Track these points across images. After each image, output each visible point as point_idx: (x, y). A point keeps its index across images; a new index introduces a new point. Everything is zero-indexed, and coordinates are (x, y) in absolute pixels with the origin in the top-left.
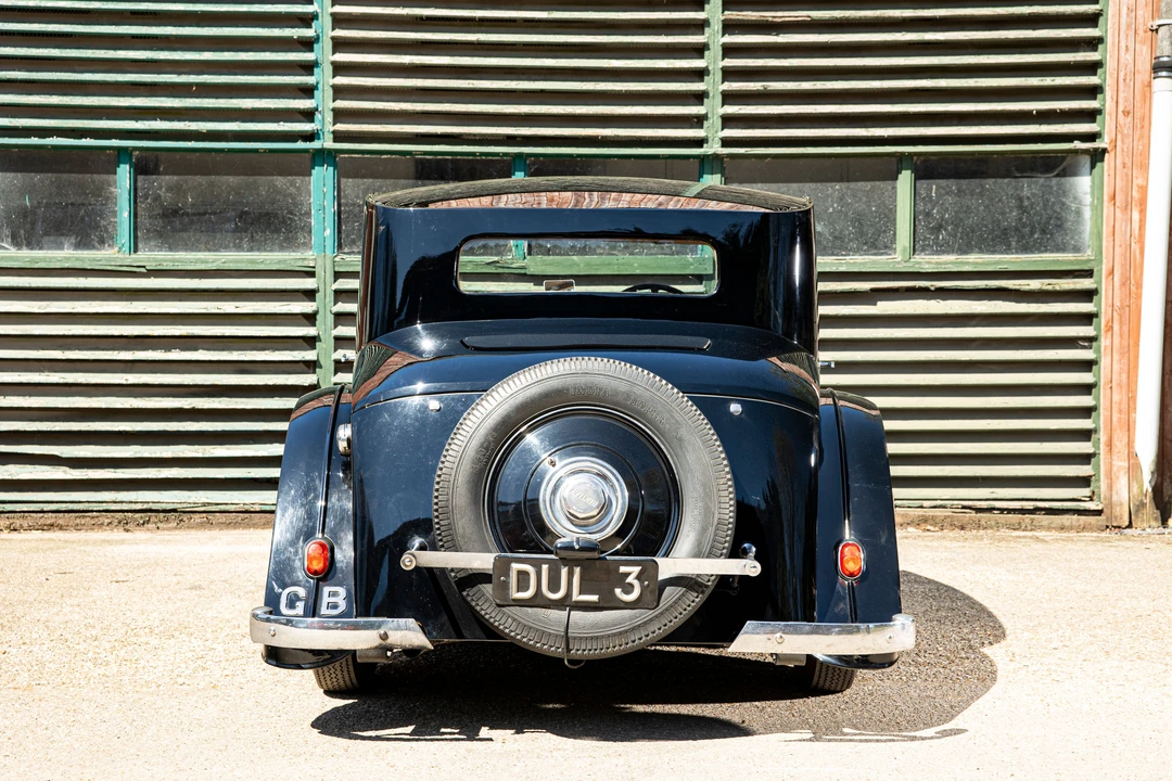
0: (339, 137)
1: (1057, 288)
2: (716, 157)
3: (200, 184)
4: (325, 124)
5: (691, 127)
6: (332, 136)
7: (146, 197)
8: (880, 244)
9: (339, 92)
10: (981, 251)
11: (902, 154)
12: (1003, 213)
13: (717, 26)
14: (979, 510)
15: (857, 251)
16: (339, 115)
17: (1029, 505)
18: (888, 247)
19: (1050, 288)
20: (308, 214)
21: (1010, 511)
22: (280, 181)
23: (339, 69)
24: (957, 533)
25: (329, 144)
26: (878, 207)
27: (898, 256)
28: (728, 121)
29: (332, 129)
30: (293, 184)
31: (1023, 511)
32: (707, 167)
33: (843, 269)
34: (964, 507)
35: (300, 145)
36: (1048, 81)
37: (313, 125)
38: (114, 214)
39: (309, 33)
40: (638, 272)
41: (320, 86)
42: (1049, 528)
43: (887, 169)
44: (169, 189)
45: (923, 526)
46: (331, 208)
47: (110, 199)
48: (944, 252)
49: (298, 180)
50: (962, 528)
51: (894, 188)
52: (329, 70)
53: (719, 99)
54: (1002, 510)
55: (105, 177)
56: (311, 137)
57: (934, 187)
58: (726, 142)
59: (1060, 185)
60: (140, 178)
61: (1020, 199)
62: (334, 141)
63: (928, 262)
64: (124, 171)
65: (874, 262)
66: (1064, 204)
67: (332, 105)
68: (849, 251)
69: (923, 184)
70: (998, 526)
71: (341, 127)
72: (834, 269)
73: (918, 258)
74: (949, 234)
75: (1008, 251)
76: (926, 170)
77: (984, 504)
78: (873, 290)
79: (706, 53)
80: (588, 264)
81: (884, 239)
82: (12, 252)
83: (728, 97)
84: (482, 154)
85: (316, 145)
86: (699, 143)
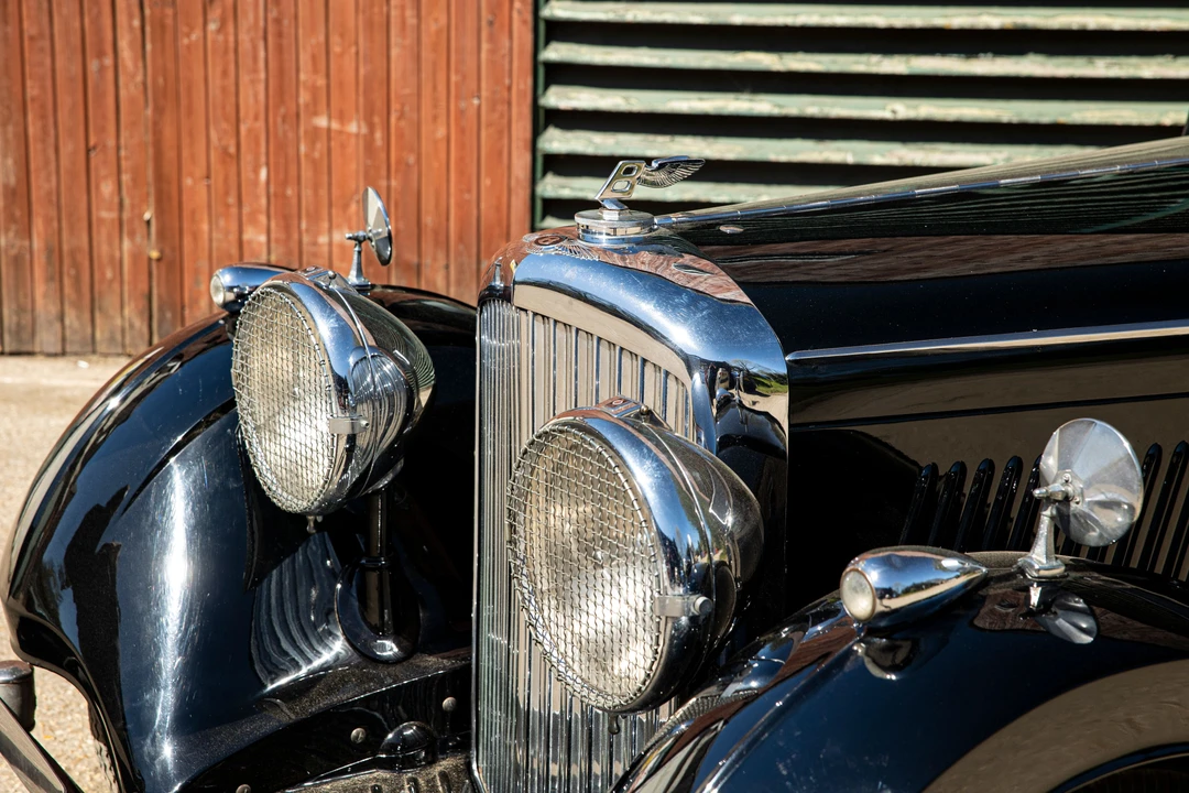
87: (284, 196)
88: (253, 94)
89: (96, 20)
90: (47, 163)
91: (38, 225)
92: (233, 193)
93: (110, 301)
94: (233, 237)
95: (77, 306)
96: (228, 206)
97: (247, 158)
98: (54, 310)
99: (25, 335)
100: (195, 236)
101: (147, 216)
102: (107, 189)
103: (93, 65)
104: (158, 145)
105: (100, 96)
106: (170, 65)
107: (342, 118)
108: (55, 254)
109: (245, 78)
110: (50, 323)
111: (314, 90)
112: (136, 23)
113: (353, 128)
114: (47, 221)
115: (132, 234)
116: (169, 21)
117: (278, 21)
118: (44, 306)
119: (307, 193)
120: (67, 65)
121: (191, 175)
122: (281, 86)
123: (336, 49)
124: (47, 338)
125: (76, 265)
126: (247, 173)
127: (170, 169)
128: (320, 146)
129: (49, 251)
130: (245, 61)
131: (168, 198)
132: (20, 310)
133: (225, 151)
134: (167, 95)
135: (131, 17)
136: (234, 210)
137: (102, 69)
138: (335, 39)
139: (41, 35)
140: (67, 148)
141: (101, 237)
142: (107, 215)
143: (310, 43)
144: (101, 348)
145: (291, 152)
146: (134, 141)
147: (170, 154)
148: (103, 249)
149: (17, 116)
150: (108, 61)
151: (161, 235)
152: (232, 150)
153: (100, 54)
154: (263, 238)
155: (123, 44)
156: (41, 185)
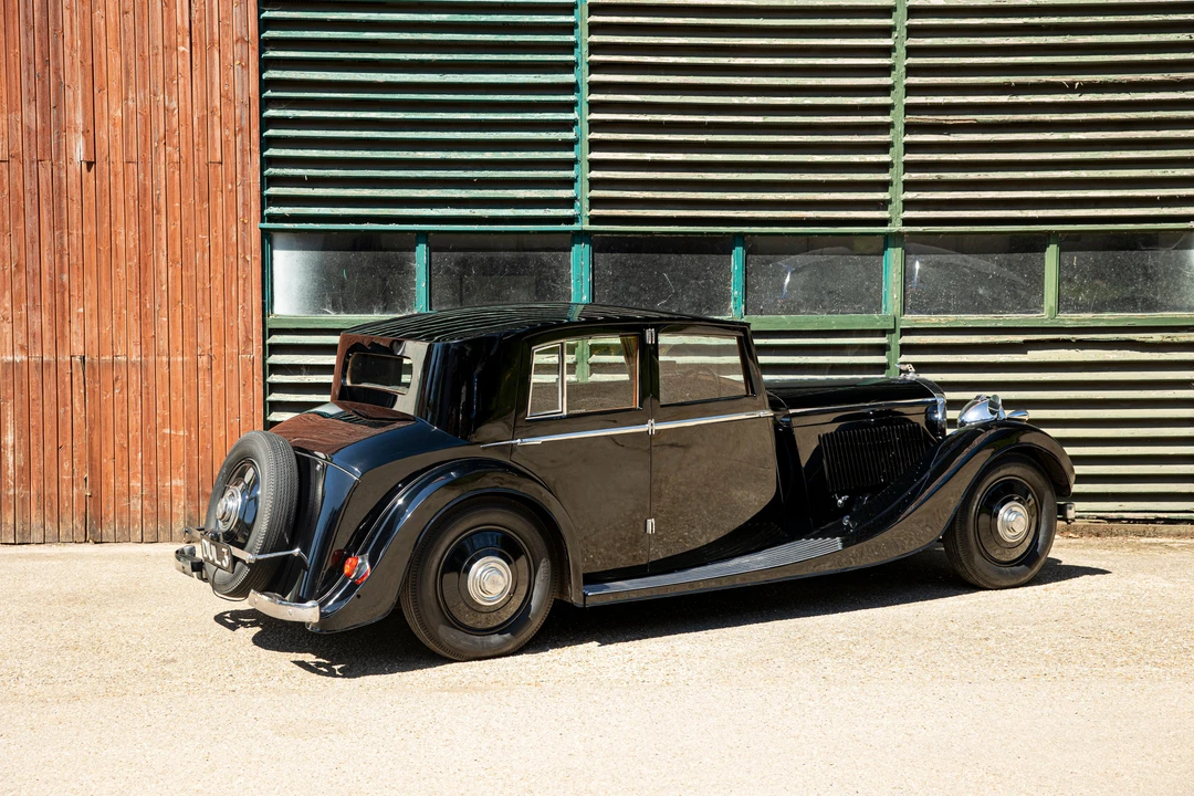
0: (594, 220)
1: (1175, 340)
2: (899, 234)
3: (482, 259)
4: (583, 210)
5: (878, 209)
6: (588, 220)
7: (439, 269)
8: (1031, 305)
9: (594, 184)
10: (1113, 311)
11: (1051, 231)
12: (1131, 280)
13: (900, 128)
14: (1111, 520)
15: (1011, 310)
16: (594, 202)
17: (1151, 516)
18: (1038, 307)
19: (1169, 340)
20: (569, 282)
21: (1135, 521)
22: (545, 256)
23: (594, 165)
24: (1093, 540)
25: (587, 227)
26: (1030, 274)
27: (1045, 315)
28: (908, 205)
29: (589, 214)
30: (556, 258)
31: (1146, 521)
32: (891, 242)
33: (1000, 325)
34: (1098, 518)
35: (563, 227)
36: (1170, 173)
37: (573, 210)
38: (414, 284)
39: (570, 136)
40: (835, 328)
41: (579, 179)
42: (1168, 535)
43: (1036, 244)
44: (457, 264)
45: (1066, 534)
46: (587, 278)
47: (411, 272)
48: (1082, 311)
49: (561, 254)
50: (1098, 535)
51: (1043, 259)
52: (586, 166)
53: (901, 187)
54: (1129, 520)
55: (405, 254)
56: (571, 220)
57: (1075, 259)
58: (906, 222)
59: (1178, 257)
60: (434, 254)
61: (1145, 268)
62: (590, 224)
63: (1069, 319)
64: (421, 251)
65: (1026, 320)
66: (1180, 272)
67: (589, 195)
68: (1006, 310)
69: (1066, 255)
70: (1126, 534)
71: (596, 212)
72: (993, 325)
73: (1062, 316)
74: (1087, 296)
75: (1135, 310)
76: (1069, 243)
77: (1114, 515)
78: (1025, 342)
79: (891, 149)
80: (793, 323)
81: (1034, 300)
82: (333, 315)
83: (909, 186)
84: (708, 233)
85: (576, 227)
86: (884, 222)
87: (149, 465)
88: (135, 421)
89: (64, 391)
90: (39, 454)
91: (34, 483)
92: (126, 465)
93: (67, 517)
94: (126, 485)
95: (51, 520)
96: (123, 471)
97: (132, 449)
98: (40, 522)
99: (26, 535)
100: (107, 485)
101: (87, 475)
102: (66, 466)
103: (61, 411)
104: (91, 444)
105: (64, 424)
106: (97, 409)
107: (176, 429)
108: (42, 496)
109: (131, 414)
110: (38, 529)
111: (164, 417)
112: (82, 391)
113: (181, 433)
114: (38, 481)
115: (78, 485)
116: (97, 390)
117: (147, 388)
118: (36, 520)
119: (160, 463)
120: (50, 411)
121: (106, 457)
122: (148, 416)
123: (173, 398)
124: (37, 536)
125: (51, 501)
126: (132, 455)
127: (96, 455)
128: (167, 442)
129: (38, 495)
130: (132, 405)
131: (94, 467)
132: (24, 523)
133: (122, 445)
134: (94, 423)
135: (80, 388)
136: (126, 473)
137: (65, 412)
138: (173, 394)
139: (38, 399)
140: (48, 448)
141: (63, 487)
142: (66, 477)
143: (162, 396)
144: (62, 539)
145: (153, 445)
146: (80, 442)
147: (96, 448)
148: (64, 493)
149: (26, 434)
150: (69, 408)
151: (92, 486)
152: (126, 445)
153: (65, 405)
154: (140, 485)
155: (76, 401)
156: (36, 465)
